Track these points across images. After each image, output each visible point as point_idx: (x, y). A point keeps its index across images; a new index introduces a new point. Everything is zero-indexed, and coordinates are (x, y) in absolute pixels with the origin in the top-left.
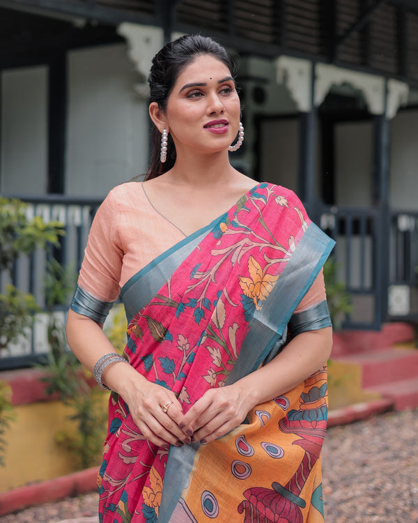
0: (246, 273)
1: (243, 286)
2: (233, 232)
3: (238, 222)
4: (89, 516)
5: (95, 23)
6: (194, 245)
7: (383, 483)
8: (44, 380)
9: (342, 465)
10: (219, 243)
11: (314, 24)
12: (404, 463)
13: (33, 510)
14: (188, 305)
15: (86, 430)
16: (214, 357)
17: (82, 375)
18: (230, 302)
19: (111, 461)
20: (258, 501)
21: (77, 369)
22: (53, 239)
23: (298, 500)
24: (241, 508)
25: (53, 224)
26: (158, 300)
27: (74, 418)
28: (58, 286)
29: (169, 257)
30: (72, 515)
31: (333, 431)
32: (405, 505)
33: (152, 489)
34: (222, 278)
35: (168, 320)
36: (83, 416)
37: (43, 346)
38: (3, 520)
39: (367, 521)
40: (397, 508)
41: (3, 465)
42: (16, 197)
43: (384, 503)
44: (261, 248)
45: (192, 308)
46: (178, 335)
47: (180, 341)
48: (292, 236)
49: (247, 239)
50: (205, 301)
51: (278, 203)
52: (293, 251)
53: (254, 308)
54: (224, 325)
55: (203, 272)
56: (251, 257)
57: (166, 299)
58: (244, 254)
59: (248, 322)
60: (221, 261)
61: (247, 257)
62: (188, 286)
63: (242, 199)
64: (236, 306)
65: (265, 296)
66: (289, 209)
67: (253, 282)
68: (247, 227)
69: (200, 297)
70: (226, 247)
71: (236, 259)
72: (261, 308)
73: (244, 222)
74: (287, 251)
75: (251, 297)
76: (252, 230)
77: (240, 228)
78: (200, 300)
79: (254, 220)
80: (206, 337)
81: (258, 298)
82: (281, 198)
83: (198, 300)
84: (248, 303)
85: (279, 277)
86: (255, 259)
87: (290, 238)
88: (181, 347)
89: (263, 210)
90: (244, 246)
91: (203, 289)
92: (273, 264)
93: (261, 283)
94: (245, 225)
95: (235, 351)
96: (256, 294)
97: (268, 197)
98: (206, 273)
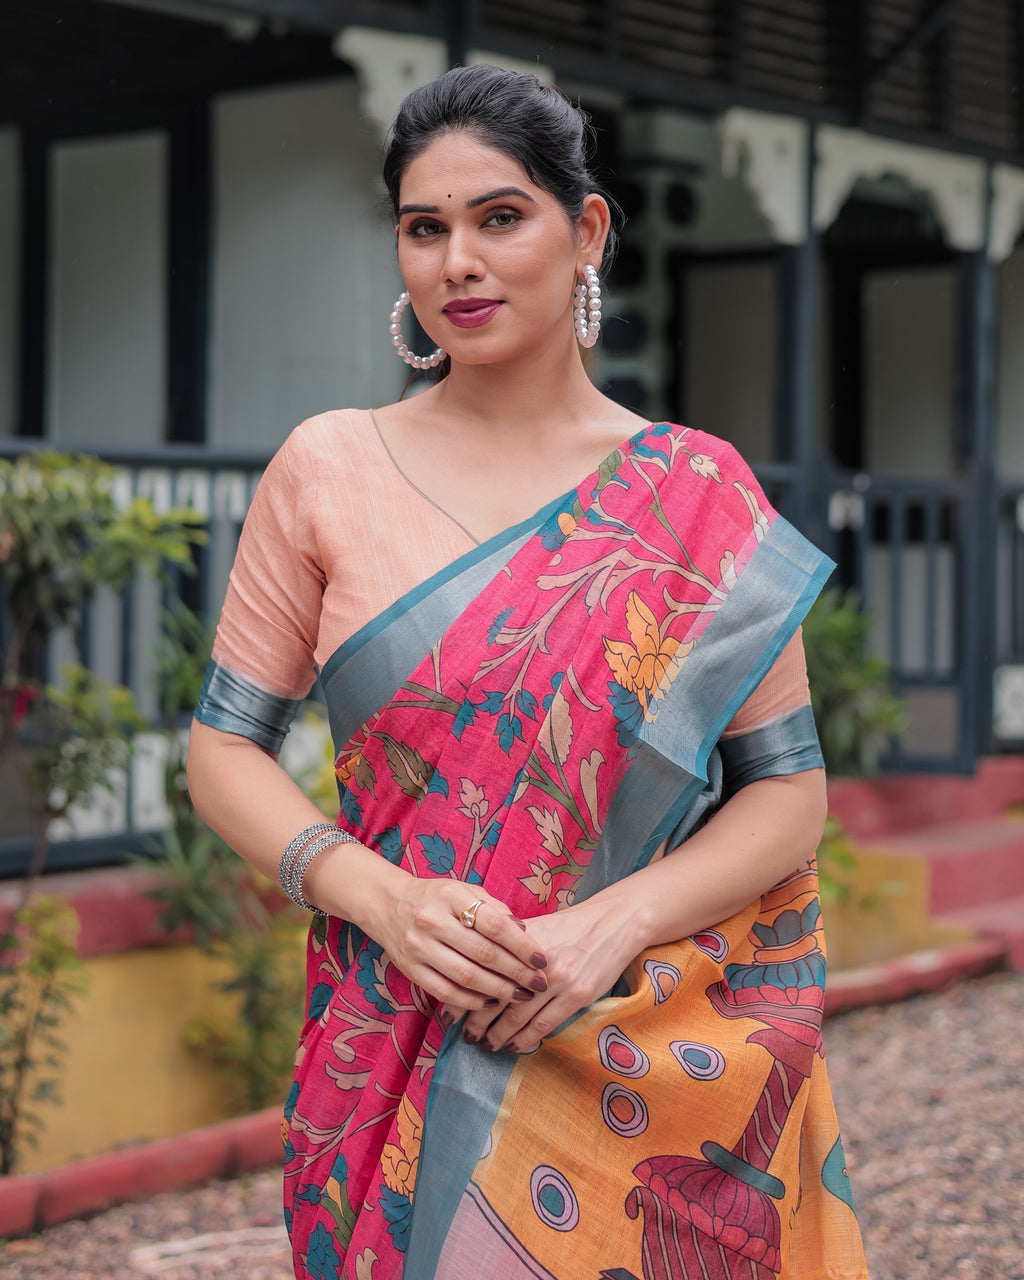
0: (620, 632)
1: (613, 661)
2: (590, 535)
3: (602, 513)
4: (266, 1225)
5: (279, 28)
6: (496, 565)
7: (981, 1146)
8: (156, 896)
9: (879, 1102)
10: (556, 560)
11: (813, 32)
13: (130, 1209)
14: (482, 707)
15: (258, 1017)
16: (546, 832)
17: (249, 884)
18: (584, 700)
19: (308, 1084)
20: (670, 1189)
21: (236, 871)
22: (179, 553)
23: (765, 1179)
24: (633, 1205)
25: (180, 515)
26: (409, 694)
27: (229, 987)
28: (190, 668)
29: (436, 592)
30: (224, 1223)
33: (403, 1151)
34: (563, 642)
35: (433, 742)
36: (252, 982)
37: (154, 815)
38: (55, 1234)
39: (940, 1236)
40: (1013, 1206)
41: (58, 1101)
42: (88, 452)
43: (982, 1194)
44: (656, 574)
45: (493, 715)
46: (459, 779)
47: (465, 794)
48: (728, 551)
49: (624, 551)
50: (522, 697)
51: (698, 470)
52: (730, 588)
53: (641, 715)
54: (568, 755)
55: (517, 628)
56: (633, 594)
57: (429, 694)
58: (617, 586)
59: (627, 748)
60: (562, 602)
61: (624, 594)
62: (483, 661)
63: (611, 459)
64: (597, 709)
65: (663, 691)
66: (723, 487)
67: (637, 653)
68: (622, 522)
69: (510, 689)
70: (572, 569)
71: (596, 597)
72: (654, 718)
73: (617, 513)
74: (716, 587)
75: (633, 688)
76: (634, 530)
77: (605, 525)
78: (512, 696)
79: (640, 508)
80: (527, 783)
81: (650, 693)
82: (703, 460)
83: (505, 695)
84: (626, 703)
85: (693, 647)
86: (642, 600)
87: (723, 557)
88: (469, 810)
89: (661, 485)
90: (617, 568)
91: (519, 668)
92: (680, 614)
93: (657, 658)
94: (619, 520)
95: (594, 818)
96: (644, 682)
97: (673, 456)
98: (525, 630)
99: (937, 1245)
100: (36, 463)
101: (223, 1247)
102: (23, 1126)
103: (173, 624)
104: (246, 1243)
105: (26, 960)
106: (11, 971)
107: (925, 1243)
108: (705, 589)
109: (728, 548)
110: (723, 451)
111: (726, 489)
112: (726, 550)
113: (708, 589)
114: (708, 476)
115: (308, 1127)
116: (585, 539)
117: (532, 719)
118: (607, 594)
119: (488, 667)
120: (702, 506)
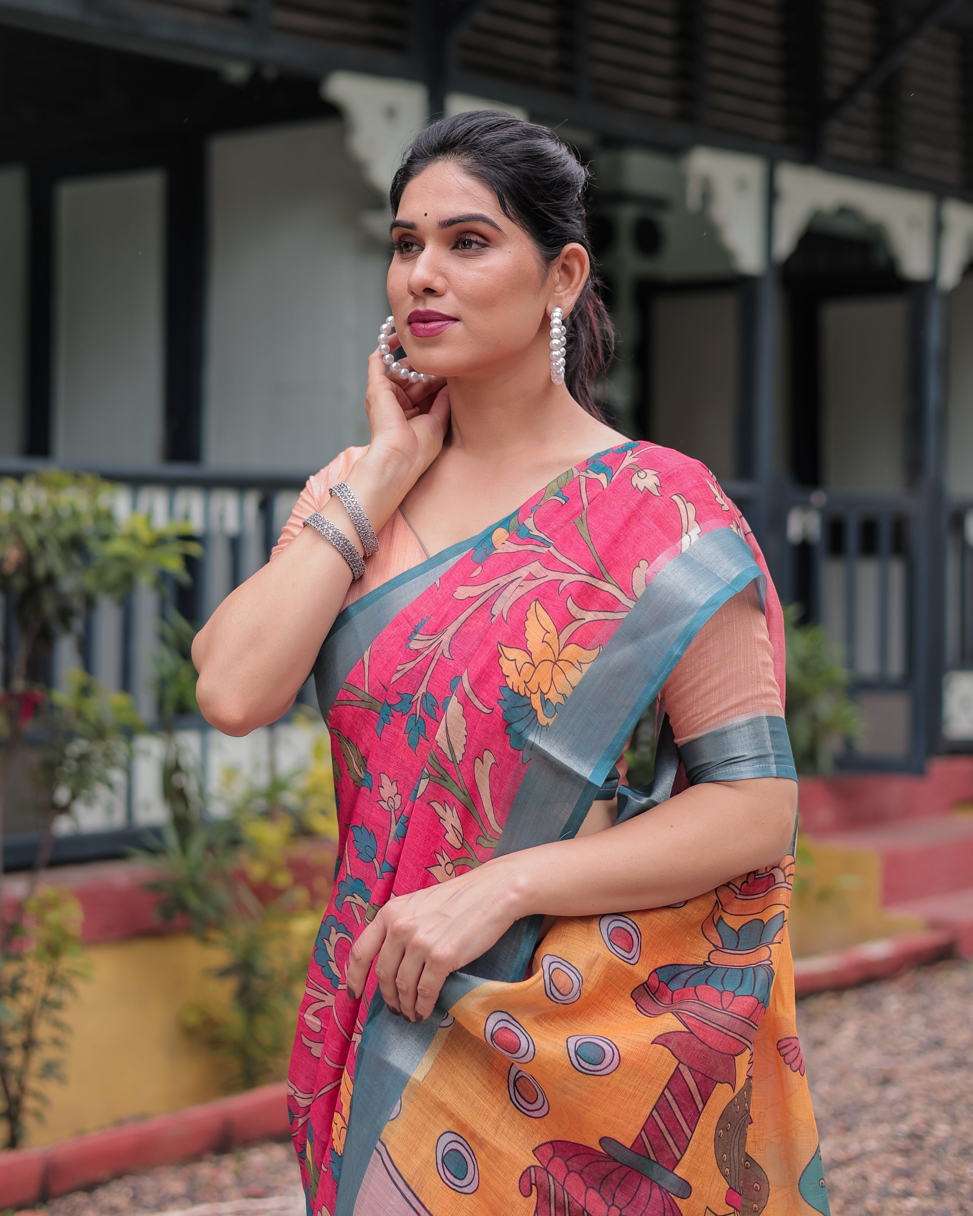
0: (518, 639)
2: (513, 548)
3: (531, 527)
4: (258, 1196)
5: (270, 73)
7: (930, 1124)
8: (155, 888)
9: (834, 1082)
10: (477, 572)
11: (772, 74)
13: (130, 1181)
14: (396, 708)
15: (250, 1001)
16: (447, 825)
17: (242, 876)
18: (477, 703)
20: (570, 1173)
21: (229, 863)
22: (174, 564)
23: (670, 1178)
24: (527, 1183)
25: (180, 527)
26: (347, 695)
27: (224, 973)
28: (185, 672)
30: (218, 1194)
31: (816, 1005)
33: (344, 1119)
34: (465, 649)
35: (366, 738)
36: (244, 968)
37: (153, 811)
38: (60, 1205)
39: (892, 1208)
40: (960, 1180)
41: (62, 1079)
42: (89, 470)
43: (931, 1169)
44: (563, 584)
45: (404, 715)
46: (379, 773)
47: (383, 788)
48: (643, 561)
49: (537, 563)
50: (426, 699)
51: (637, 484)
52: (638, 596)
53: (534, 718)
54: (464, 754)
55: (429, 635)
56: (536, 602)
57: (360, 694)
58: (523, 595)
59: (520, 750)
60: (470, 611)
61: (528, 602)
62: (399, 665)
63: (562, 477)
64: (489, 711)
65: (563, 695)
66: (660, 499)
67: (532, 659)
68: (546, 536)
69: (417, 691)
70: (488, 580)
71: (501, 607)
72: (550, 721)
73: (545, 527)
74: (626, 595)
75: (526, 693)
76: (553, 543)
77: (531, 539)
78: (419, 697)
79: (567, 522)
80: (427, 780)
81: (546, 697)
82: (647, 474)
83: (414, 696)
84: (517, 707)
85: (599, 653)
86: (543, 608)
87: (637, 567)
88: (386, 803)
89: (594, 500)
90: (527, 579)
91: (425, 672)
92: (587, 622)
93: (555, 663)
94: (542, 534)
95: (491, 816)
96: (539, 687)
97: (619, 472)
98: (434, 637)
100: (42, 482)
102: (30, 1103)
103: (170, 634)
104: (239, 1213)
105: (32, 947)
106: (18, 958)
108: (616, 597)
109: (644, 558)
110: (674, 466)
111: (663, 501)
112: (642, 560)
113: (619, 598)
114: (644, 490)
115: (296, 1092)
116: (508, 552)
117: (432, 718)
118: (510, 603)
119: (403, 670)
120: (630, 518)
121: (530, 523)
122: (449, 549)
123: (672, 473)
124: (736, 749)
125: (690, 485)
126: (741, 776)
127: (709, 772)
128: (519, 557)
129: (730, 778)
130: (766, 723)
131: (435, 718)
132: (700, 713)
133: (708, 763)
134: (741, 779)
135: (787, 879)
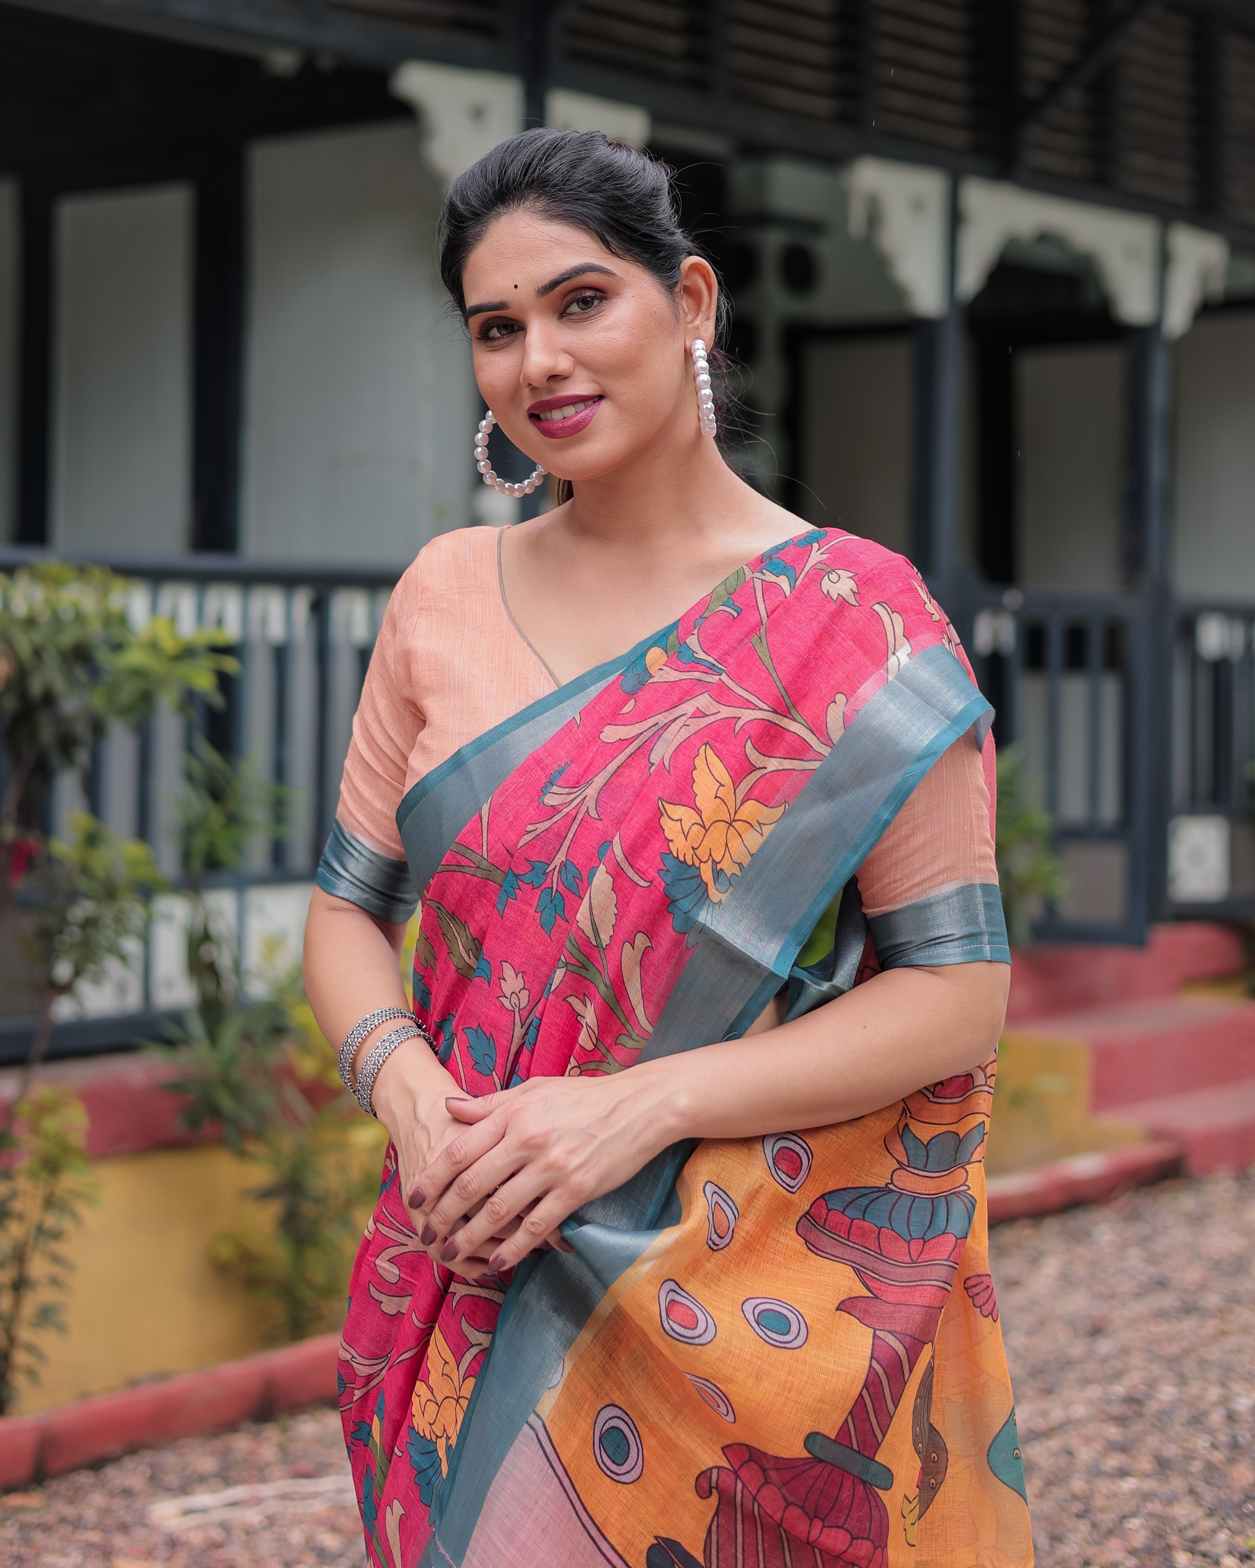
0: (683, 793)
1: (670, 828)
3: (696, 648)
4: (307, 1475)
5: (326, 62)
6: (569, 712)
7: (1152, 1385)
8: (175, 1088)
9: (1033, 1331)
10: (629, 707)
11: (956, 66)
12: (1211, 1326)
13: (148, 1457)
14: (526, 879)
15: (298, 1230)
17: (288, 1072)
18: (631, 873)
21: (272, 1058)
22: (204, 683)
24: (705, 1485)
25: (210, 635)
26: (458, 857)
27: (265, 1195)
28: (216, 817)
30: (259, 1473)
31: (1009, 1235)
32: (1214, 1446)
33: (430, 1389)
34: (616, 806)
35: (480, 917)
36: (291, 1188)
37: (175, 990)
38: (61, 1486)
39: (1104, 1490)
40: (1189, 1456)
41: (62, 1328)
42: (98, 562)
43: (1153, 1441)
44: (740, 723)
45: (535, 888)
46: (501, 962)
47: (505, 981)
48: (840, 695)
49: (706, 696)
50: (566, 869)
51: (828, 591)
52: (835, 742)
53: (704, 894)
54: (612, 936)
55: (569, 787)
56: (706, 747)
57: (476, 858)
58: (689, 737)
59: (686, 933)
60: (621, 758)
61: (695, 746)
62: (529, 824)
63: (731, 579)
64: (646, 884)
65: (739, 864)
66: (858, 610)
67: (702, 820)
68: (716, 660)
69: (554, 858)
70: (644, 718)
71: (662, 752)
72: (724, 897)
73: (712, 648)
74: (818, 739)
75: (695, 862)
76: (725, 669)
77: (695, 664)
78: (556, 866)
79: (740, 641)
80: (564, 970)
81: (719, 866)
82: (841, 577)
83: (549, 865)
84: (683, 879)
85: (784, 812)
86: (716, 755)
87: (833, 702)
88: (508, 1000)
89: (774, 611)
90: (693, 716)
91: (565, 835)
92: (770, 772)
93: (731, 824)
94: (710, 657)
95: (640, 1011)
96: (710, 854)
97: (804, 573)
98: (576, 790)
99: (1099, 1501)
100: (37, 576)
101: (257, 1501)
102: (21, 1358)
103: (198, 770)
104: (285, 1497)
105: (24, 1163)
106: (7, 1175)
107: (1086, 1499)
108: (805, 741)
109: (841, 690)
110: (874, 565)
111: (861, 613)
112: (838, 693)
113: (810, 742)
114: (837, 598)
115: (353, 1357)
116: (667, 680)
117: (574, 894)
118: (673, 747)
119: (534, 831)
120: (821, 635)
121: (693, 642)
122: (590, 672)
123: (871, 574)
124: (942, 926)
125: (894, 589)
126: (947, 961)
127: (908, 953)
128: (682, 688)
129: (935, 962)
130: (979, 892)
131: (578, 894)
132: (900, 879)
133: (907, 943)
134: (948, 963)
135: (988, 1080)
